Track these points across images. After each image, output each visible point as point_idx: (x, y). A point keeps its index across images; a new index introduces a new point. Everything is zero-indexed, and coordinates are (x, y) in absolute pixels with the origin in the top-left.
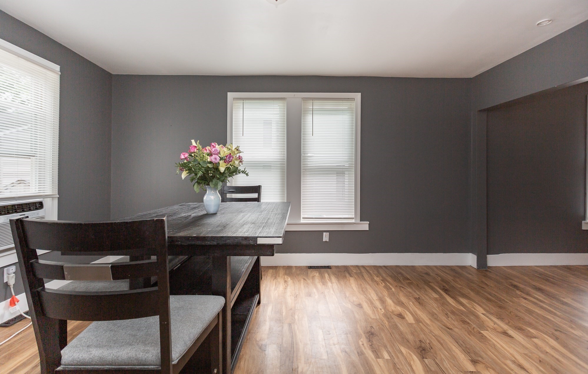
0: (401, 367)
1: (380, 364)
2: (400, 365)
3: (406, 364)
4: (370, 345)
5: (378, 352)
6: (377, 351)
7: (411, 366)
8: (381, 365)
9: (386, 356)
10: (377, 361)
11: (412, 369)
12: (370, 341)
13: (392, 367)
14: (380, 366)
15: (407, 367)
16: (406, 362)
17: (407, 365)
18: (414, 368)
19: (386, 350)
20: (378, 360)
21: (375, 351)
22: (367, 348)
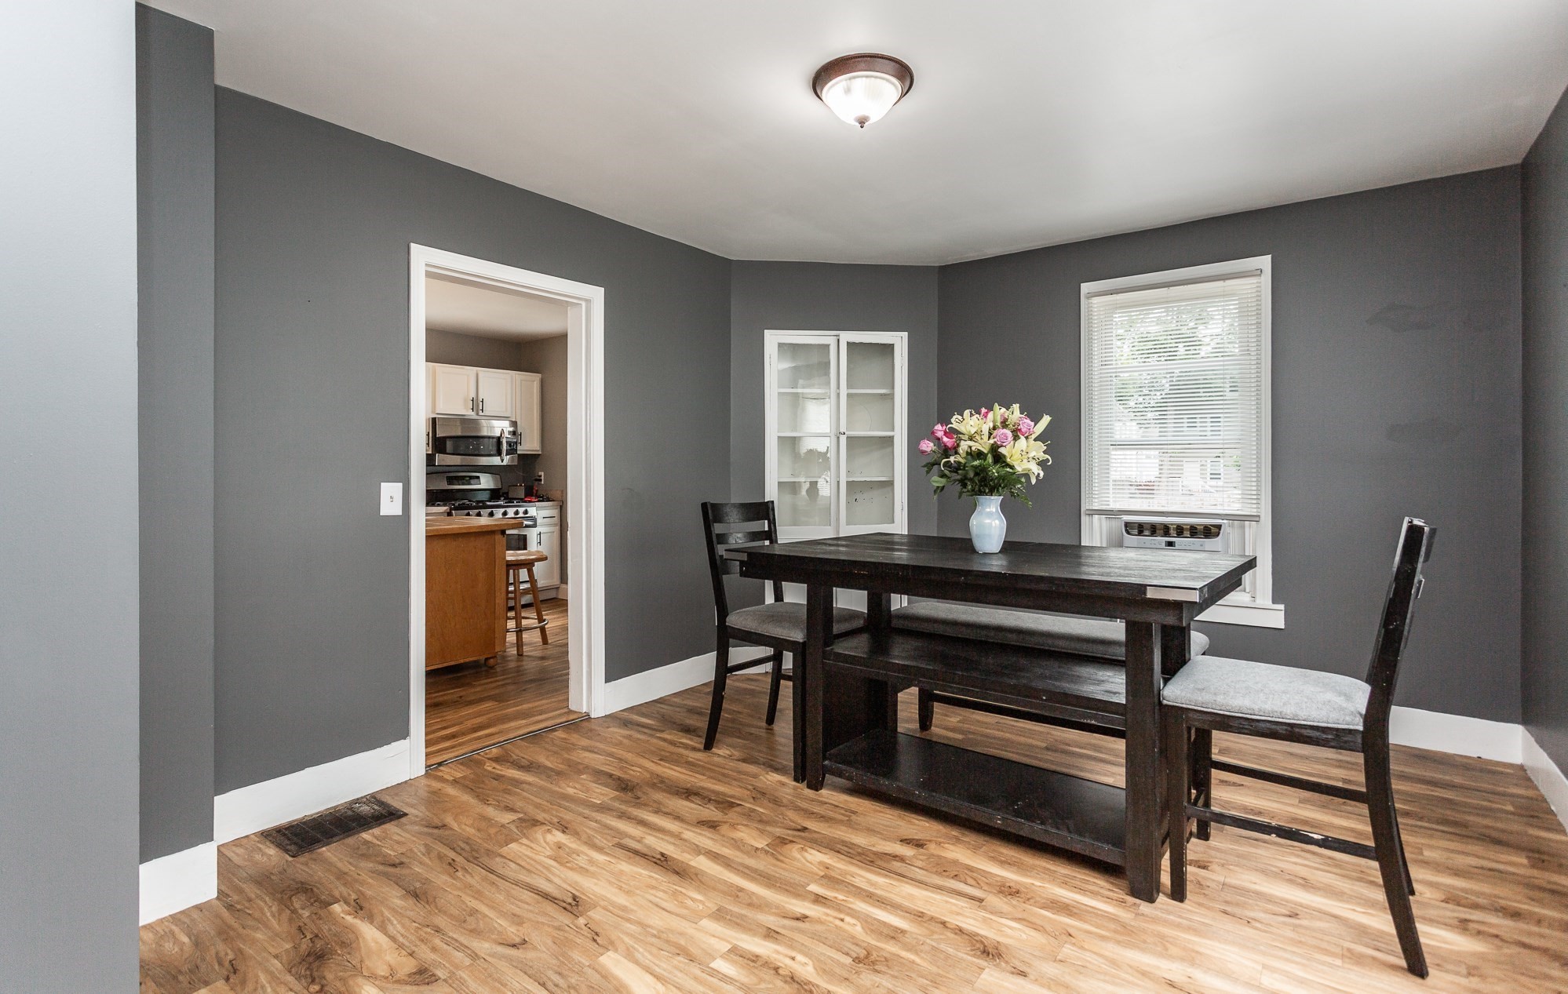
0: (675, 962)
1: (717, 940)
2: (681, 965)
3: (669, 976)
4: (778, 968)
5: (746, 961)
6: (752, 964)
7: (658, 977)
8: (713, 938)
9: (721, 965)
10: (728, 942)
11: (651, 974)
12: (792, 978)
13: (691, 949)
14: (714, 936)
15: (665, 970)
16: (674, 981)
17: (665, 974)
18: (649, 978)
19: (736, 981)
20: (729, 947)
21: (753, 961)
22: (775, 956)
